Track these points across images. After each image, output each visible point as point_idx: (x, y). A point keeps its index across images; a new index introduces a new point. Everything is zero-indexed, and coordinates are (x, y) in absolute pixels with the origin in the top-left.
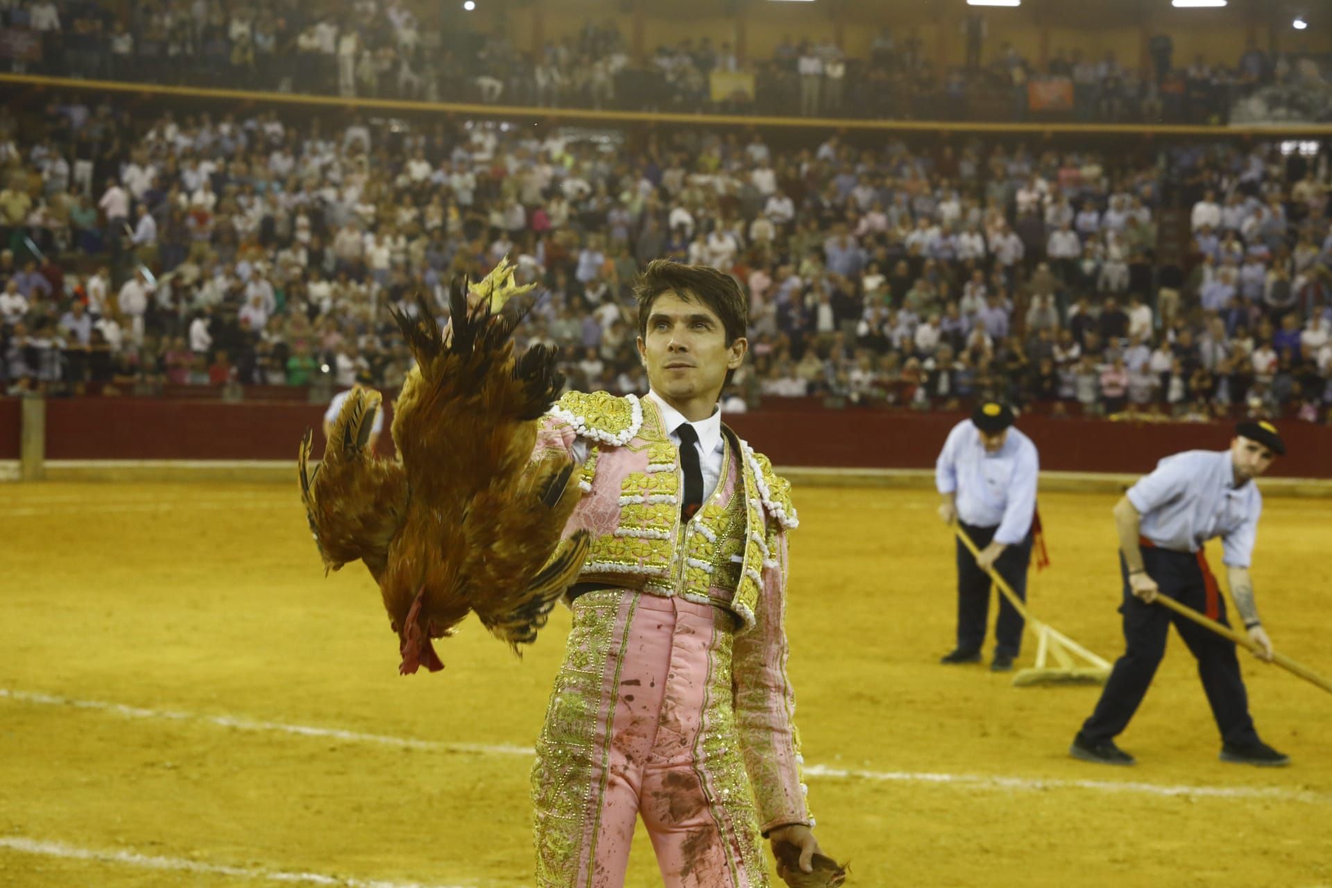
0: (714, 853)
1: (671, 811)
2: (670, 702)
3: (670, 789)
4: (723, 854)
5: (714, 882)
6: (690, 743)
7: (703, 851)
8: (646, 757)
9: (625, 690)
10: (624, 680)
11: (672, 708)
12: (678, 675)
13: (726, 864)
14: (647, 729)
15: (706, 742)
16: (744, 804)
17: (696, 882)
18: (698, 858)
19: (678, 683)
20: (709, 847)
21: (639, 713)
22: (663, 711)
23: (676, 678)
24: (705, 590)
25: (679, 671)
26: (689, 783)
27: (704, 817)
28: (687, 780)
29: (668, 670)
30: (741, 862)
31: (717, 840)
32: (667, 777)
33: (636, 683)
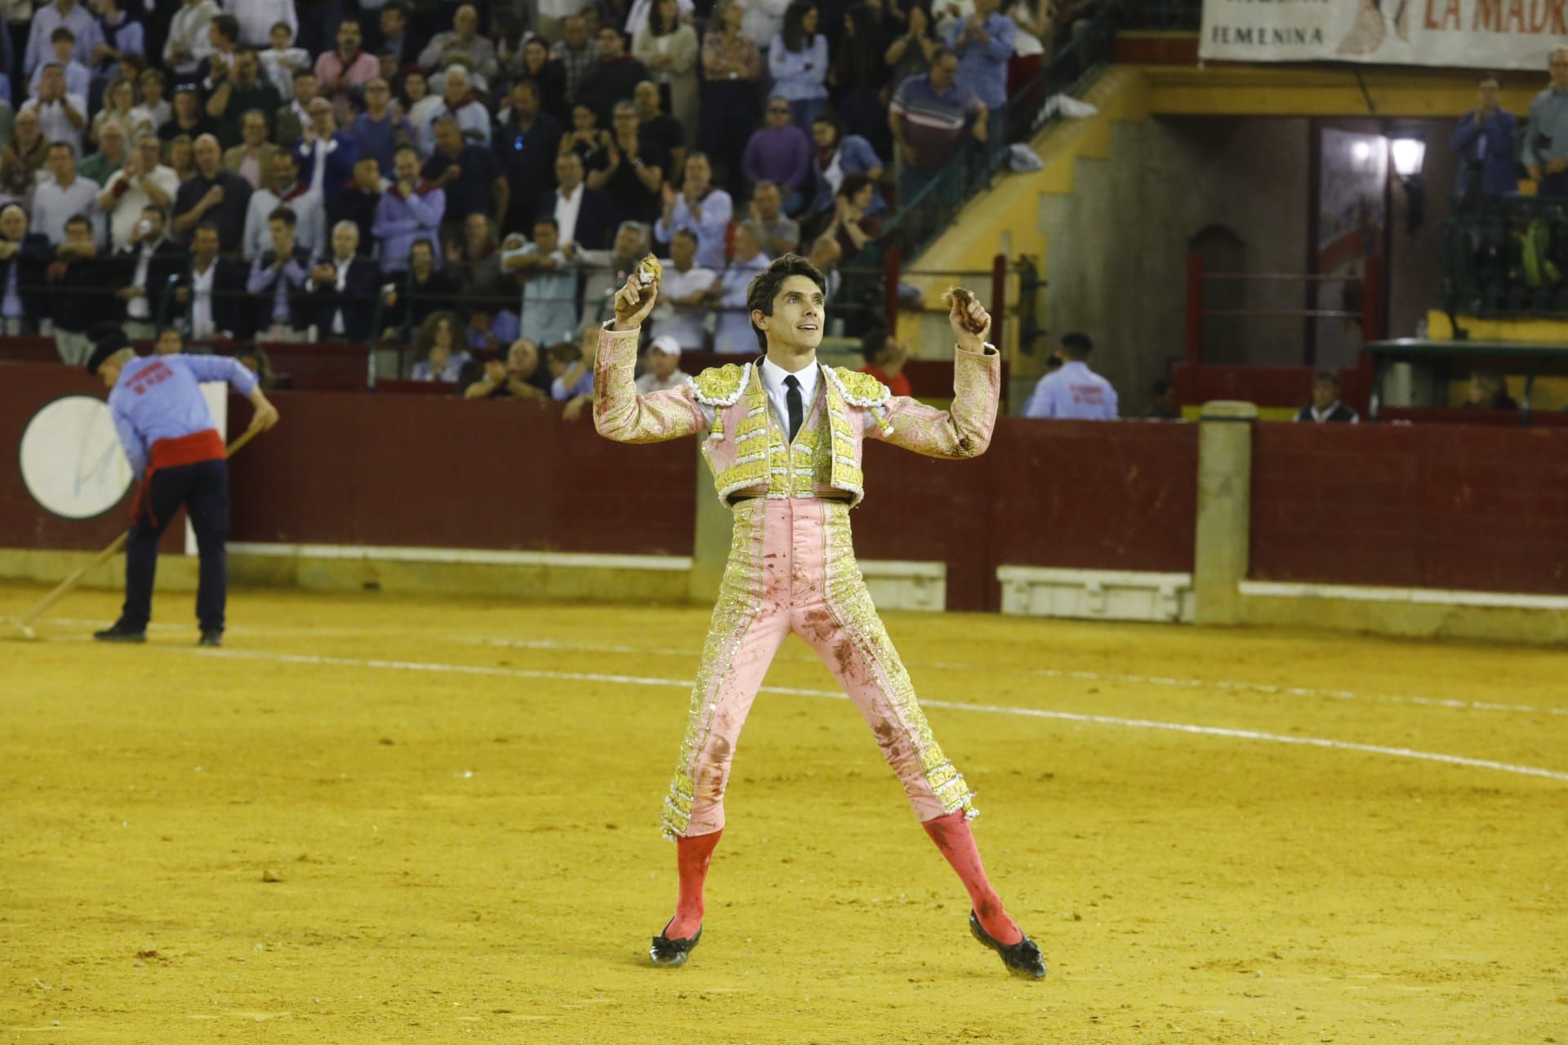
0: (855, 658)
1: (818, 635)
2: (797, 565)
3: (812, 622)
4: (861, 657)
5: (861, 675)
7: (848, 657)
8: (788, 603)
9: (767, 562)
10: (766, 554)
11: (800, 569)
12: (800, 547)
13: (865, 662)
14: (785, 584)
15: (832, 585)
16: (867, 619)
18: (847, 661)
19: (801, 553)
20: (851, 654)
21: (779, 575)
22: (794, 572)
23: (798, 550)
24: (810, 489)
25: (800, 544)
26: (823, 616)
27: (839, 636)
28: (822, 615)
29: (792, 545)
30: (874, 659)
31: (854, 649)
32: (807, 614)
33: (774, 556)
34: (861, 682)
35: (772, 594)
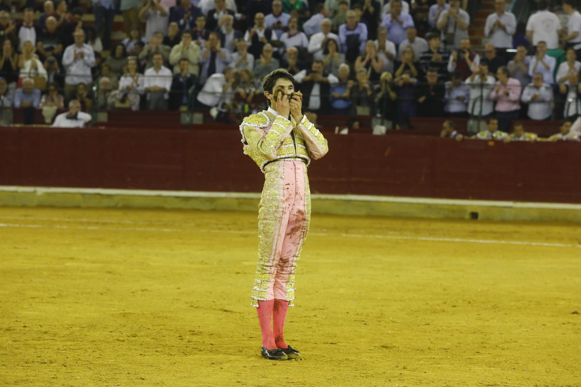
0: (298, 233)
1: (296, 220)
2: (297, 188)
3: (298, 214)
4: (300, 234)
5: (294, 240)
6: (303, 199)
7: (296, 231)
8: (293, 204)
9: (286, 187)
10: (286, 184)
11: (298, 190)
13: (299, 237)
14: (293, 196)
17: (289, 238)
18: (293, 233)
20: (298, 231)
21: (291, 192)
22: (296, 191)
23: (298, 182)
25: (298, 180)
28: (303, 212)
29: (296, 180)
31: (300, 230)
32: (298, 210)
33: (289, 184)
34: (292, 242)
35: (288, 200)
